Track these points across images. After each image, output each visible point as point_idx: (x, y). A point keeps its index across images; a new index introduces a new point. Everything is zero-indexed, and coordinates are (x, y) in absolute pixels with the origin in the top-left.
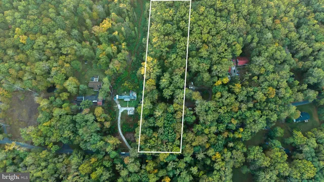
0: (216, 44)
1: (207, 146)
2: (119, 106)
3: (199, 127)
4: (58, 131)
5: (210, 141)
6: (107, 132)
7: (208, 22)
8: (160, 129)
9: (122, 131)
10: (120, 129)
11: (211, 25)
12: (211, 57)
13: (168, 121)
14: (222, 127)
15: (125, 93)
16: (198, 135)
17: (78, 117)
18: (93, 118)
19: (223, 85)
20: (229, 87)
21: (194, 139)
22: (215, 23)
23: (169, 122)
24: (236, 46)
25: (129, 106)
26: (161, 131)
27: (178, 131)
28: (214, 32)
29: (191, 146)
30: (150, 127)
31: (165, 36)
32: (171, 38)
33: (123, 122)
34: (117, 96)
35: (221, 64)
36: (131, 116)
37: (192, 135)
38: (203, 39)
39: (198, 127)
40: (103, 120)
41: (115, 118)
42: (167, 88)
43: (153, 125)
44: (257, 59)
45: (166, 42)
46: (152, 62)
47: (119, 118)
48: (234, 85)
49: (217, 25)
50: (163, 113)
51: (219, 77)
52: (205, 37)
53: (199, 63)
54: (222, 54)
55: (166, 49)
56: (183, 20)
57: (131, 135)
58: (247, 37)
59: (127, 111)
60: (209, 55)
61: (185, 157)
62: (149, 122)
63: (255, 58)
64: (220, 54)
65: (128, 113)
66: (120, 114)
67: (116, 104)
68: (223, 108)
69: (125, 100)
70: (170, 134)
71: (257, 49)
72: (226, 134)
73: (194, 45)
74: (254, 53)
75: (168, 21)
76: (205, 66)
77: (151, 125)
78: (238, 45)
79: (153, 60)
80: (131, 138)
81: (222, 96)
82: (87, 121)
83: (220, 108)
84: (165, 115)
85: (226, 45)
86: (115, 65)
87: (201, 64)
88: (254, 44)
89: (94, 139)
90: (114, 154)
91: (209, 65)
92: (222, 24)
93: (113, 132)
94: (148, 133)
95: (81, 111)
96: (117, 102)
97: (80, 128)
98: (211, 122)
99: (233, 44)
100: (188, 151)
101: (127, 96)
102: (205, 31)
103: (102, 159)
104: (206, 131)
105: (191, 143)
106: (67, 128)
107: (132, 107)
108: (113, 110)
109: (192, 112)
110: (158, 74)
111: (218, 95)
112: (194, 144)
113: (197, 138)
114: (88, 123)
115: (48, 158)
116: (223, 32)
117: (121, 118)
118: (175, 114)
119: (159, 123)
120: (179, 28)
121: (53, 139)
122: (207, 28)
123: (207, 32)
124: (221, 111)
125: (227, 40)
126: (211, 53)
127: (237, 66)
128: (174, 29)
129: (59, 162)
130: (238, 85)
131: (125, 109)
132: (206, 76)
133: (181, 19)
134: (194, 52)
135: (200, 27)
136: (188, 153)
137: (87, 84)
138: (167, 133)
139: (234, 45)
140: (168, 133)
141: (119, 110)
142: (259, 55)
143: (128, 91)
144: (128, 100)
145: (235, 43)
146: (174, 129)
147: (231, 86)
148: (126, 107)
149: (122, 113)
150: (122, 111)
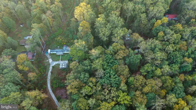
1: (163, 92)
2: (51, 60)
5: (165, 85)
9: (52, 87)
13: (108, 63)
14: (176, 67)
15: (58, 47)
16: (149, 78)
21: (145, 83)
23: (110, 64)
25: (62, 60)
27: (122, 73)
29: (143, 92)
30: (85, 71)
33: (53, 78)
34: (49, 51)
36: (63, 69)
37: (141, 78)
39: (148, 67)
40: (26, 69)
41: (45, 72)
43: (89, 68)
47: (49, 74)
57: (63, 91)
59: (59, 65)
65: (61, 67)
66: (51, 68)
67: (48, 59)
69: (58, 54)
72: (182, 77)
77: (86, 68)
80: (62, 95)
84: (104, 56)
93: (40, 85)
96: (48, 56)
100: (140, 99)
101: (59, 50)
104: (158, 72)
105: (142, 89)
107: (65, 60)
108: (43, 65)
112: (146, 89)
117: (52, 73)
131: (57, 63)
136: (141, 103)
141: (50, 64)
143: (61, 46)
144: (61, 53)
148: (59, 61)
149: (53, 67)
150: (53, 65)
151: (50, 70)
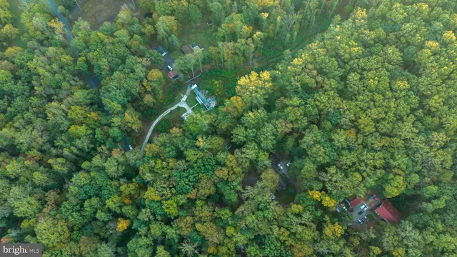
0: (369, 145)
2: (185, 98)
3: (226, 214)
4: (101, 52)
5: (220, 248)
6: (141, 108)
7: (390, 107)
8: (184, 161)
10: (157, 121)
11: (390, 114)
12: (344, 152)
13: (204, 166)
15: (207, 92)
16: (215, 223)
17: (131, 60)
18: (142, 75)
19: (319, 205)
20: (323, 216)
21: (205, 222)
22: (401, 119)
24: (397, 177)
25: (193, 109)
26: (181, 164)
28: (385, 126)
29: (194, 224)
30: (177, 147)
31: (315, 69)
32: (320, 79)
33: (168, 117)
34: (195, 86)
35: (346, 176)
36: (182, 120)
37: (208, 214)
38: (360, 121)
41: (167, 105)
42: (246, 128)
43: (182, 149)
44: (409, 229)
45: (308, 77)
46: (265, 81)
47: (169, 111)
48: (333, 223)
49: (400, 124)
50: (210, 149)
51: (324, 189)
52: (364, 120)
53: (319, 143)
54: (363, 164)
55: (298, 84)
56: (360, 74)
58: (429, 184)
59: (185, 110)
60: (343, 148)
61: (171, 226)
62: (183, 141)
63: (408, 225)
64: (360, 161)
65: (184, 115)
66: (176, 107)
67: (184, 93)
68: (282, 230)
69: (197, 98)
70: (186, 180)
71: (427, 218)
73: (338, 114)
74: (415, 217)
75: (340, 57)
76: (322, 153)
78: (400, 179)
79: (268, 81)
81: (299, 215)
82: (133, 71)
83: (280, 227)
84: (209, 155)
85: (382, 162)
86: (226, 48)
87: (318, 146)
88: (430, 207)
89: (116, 95)
90: (114, 132)
91: (327, 159)
92: (407, 129)
93: (147, 114)
94: (167, 150)
95: (142, 56)
96: (188, 91)
97: (121, 71)
98: (248, 228)
99: (395, 170)
100: (182, 224)
101: (203, 97)
102: (374, 113)
103: (101, 125)
105: (197, 222)
106: (110, 59)
108: (175, 95)
109: (239, 188)
110: (255, 101)
111: (296, 208)
113: (209, 225)
114: (131, 75)
115: (66, 68)
116: (398, 140)
117: (171, 111)
118: (220, 168)
119: (190, 154)
120: (343, 78)
121: (91, 55)
122: (380, 113)
123: (374, 117)
124: (276, 230)
125: (392, 157)
126: (350, 149)
127: (371, 210)
128: (336, 73)
129: (69, 81)
130: (339, 229)
131: (186, 107)
132: (309, 167)
133: (359, 71)
134: (328, 125)
135: (372, 103)
136: (180, 228)
137: (184, 44)
138: (186, 175)
139: (395, 175)
140: (187, 177)
141: (180, 101)
142: (421, 228)
143: (211, 93)
144: (200, 102)
145: (400, 172)
146: (198, 181)
147: (327, 218)
148: (190, 107)
149: (179, 108)
150: (180, 106)
151: (173, 108)
